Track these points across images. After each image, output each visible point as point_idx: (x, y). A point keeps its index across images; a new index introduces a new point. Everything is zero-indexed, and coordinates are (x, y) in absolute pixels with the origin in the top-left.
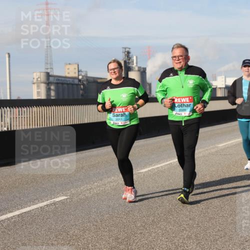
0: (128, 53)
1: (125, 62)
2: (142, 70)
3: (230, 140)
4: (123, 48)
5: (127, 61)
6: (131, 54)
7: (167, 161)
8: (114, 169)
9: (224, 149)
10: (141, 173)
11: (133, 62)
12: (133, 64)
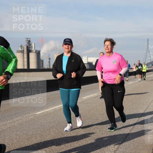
0: (29, 41)
1: (27, 47)
2: (38, 52)
3: (90, 95)
4: (26, 38)
5: (29, 46)
6: (31, 42)
7: (53, 107)
8: (20, 112)
9: (87, 100)
10: (37, 114)
11: (32, 47)
12: (32, 48)
